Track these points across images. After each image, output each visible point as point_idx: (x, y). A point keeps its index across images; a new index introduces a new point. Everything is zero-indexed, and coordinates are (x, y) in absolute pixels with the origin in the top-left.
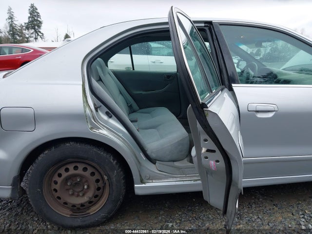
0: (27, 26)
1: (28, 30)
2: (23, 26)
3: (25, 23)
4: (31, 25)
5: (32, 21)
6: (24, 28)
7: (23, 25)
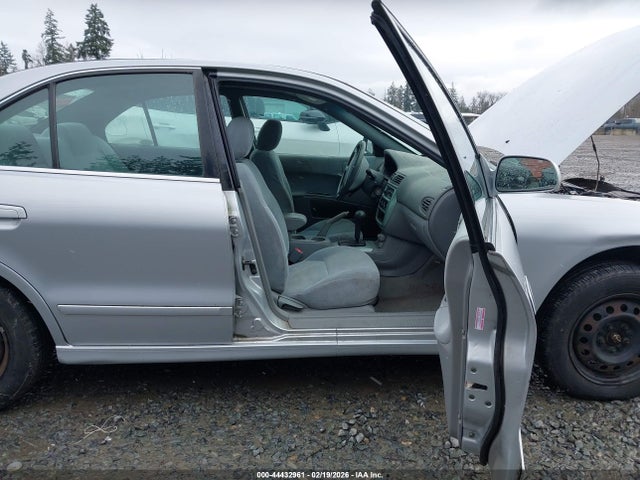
0: (82, 48)
1: (84, 56)
2: (74, 50)
3: (78, 44)
4: (90, 46)
5: (92, 40)
6: (77, 52)
7: (75, 46)
